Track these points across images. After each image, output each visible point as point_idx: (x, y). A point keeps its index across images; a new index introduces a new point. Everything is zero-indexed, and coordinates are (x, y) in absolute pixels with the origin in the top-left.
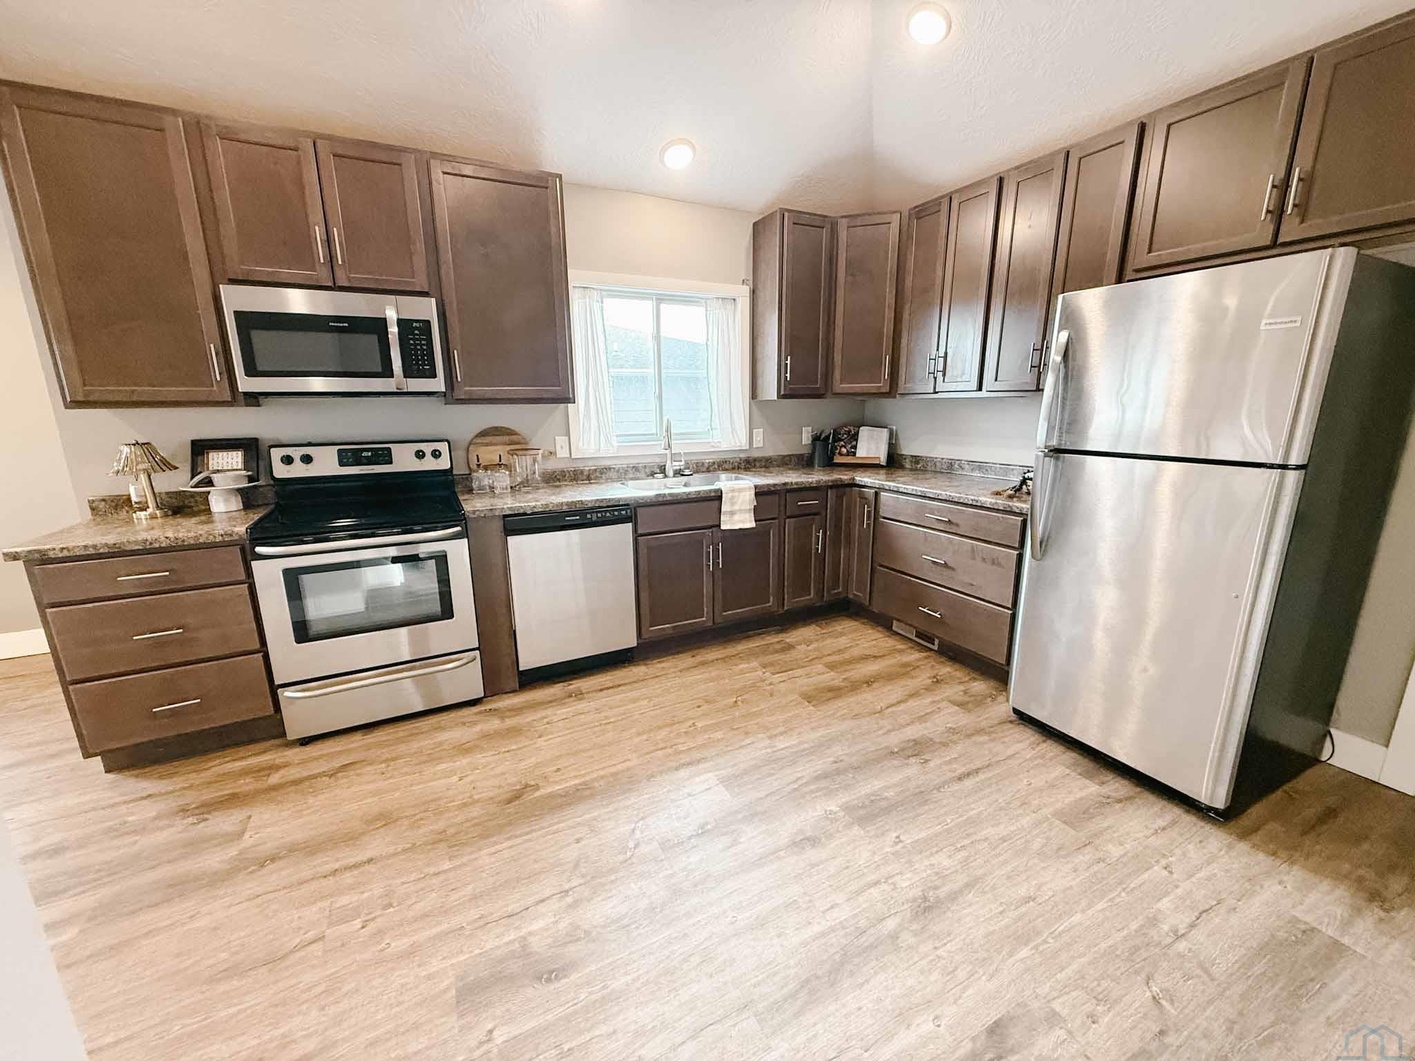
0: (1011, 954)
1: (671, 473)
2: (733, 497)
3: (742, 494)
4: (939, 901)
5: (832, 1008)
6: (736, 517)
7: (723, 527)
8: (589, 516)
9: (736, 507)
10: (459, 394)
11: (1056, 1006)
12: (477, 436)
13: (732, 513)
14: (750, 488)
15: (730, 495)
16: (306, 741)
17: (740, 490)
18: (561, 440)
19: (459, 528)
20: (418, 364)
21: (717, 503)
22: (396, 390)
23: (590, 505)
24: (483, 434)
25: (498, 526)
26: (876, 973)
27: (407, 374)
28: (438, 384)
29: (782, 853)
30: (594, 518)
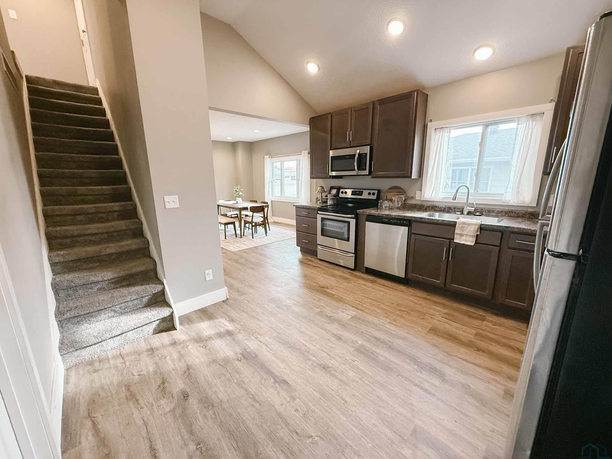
0: (315, 390)
1: (465, 213)
2: (462, 227)
3: (470, 226)
4: (329, 372)
5: (282, 348)
6: (464, 238)
7: (455, 241)
8: (391, 220)
9: (465, 233)
10: (374, 174)
11: (298, 400)
12: (389, 189)
13: (461, 235)
14: (476, 225)
15: (461, 226)
16: (321, 260)
17: (469, 224)
18: (418, 192)
19: (353, 216)
20: (361, 167)
21: (452, 228)
22: (356, 174)
23: (393, 216)
24: (391, 188)
25: (365, 217)
26: (295, 356)
27: (359, 169)
28: (366, 172)
29: (330, 333)
30: (393, 222)
